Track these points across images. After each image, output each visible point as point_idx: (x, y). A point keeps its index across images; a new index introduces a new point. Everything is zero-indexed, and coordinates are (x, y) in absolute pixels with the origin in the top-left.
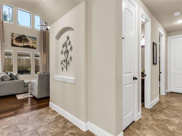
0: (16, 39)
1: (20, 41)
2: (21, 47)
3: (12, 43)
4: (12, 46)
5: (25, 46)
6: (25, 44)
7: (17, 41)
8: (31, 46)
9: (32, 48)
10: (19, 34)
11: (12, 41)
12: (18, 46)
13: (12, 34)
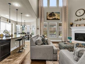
0: (49, 15)
1: (51, 16)
5: (53, 19)
8: (57, 18)
10: (50, 12)
11: (47, 17)
13: (47, 13)
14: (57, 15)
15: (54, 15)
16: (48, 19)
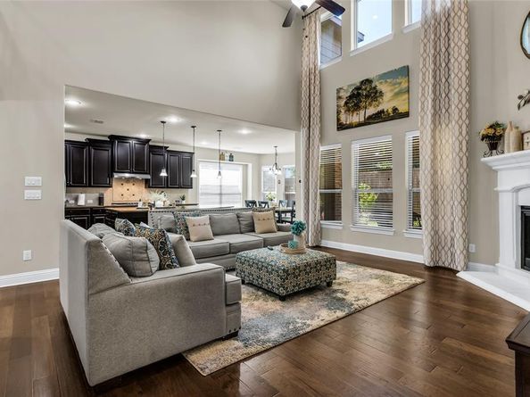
0: (346, 103)
1: (357, 107)
2: (360, 125)
3: (338, 120)
4: (338, 129)
5: (370, 117)
6: (371, 111)
7: (349, 110)
8: (390, 110)
9: (392, 118)
10: (353, 83)
11: (338, 113)
12: (350, 126)
13: (338, 91)
14: (392, 90)
15: (375, 95)
16: (341, 127)
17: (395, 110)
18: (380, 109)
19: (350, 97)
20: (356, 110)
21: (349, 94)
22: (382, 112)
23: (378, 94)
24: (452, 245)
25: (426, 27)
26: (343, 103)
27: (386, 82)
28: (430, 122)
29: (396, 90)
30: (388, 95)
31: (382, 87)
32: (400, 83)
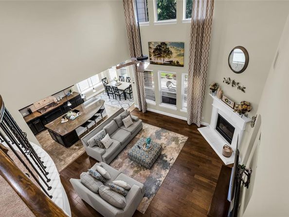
0: (154, 52)
2: (161, 64)
3: (151, 59)
4: (151, 63)
6: (166, 60)
7: (156, 56)
8: (176, 62)
9: (176, 66)
10: (157, 42)
11: (150, 55)
13: (149, 43)
14: (176, 53)
15: (168, 52)
17: (178, 62)
18: (171, 60)
19: (156, 49)
20: (159, 57)
21: (155, 48)
22: (172, 61)
23: (170, 52)
24: (197, 118)
25: (193, 27)
26: (152, 51)
27: (174, 48)
28: (192, 75)
29: (178, 53)
30: (174, 55)
31: (172, 49)
32: (180, 51)
